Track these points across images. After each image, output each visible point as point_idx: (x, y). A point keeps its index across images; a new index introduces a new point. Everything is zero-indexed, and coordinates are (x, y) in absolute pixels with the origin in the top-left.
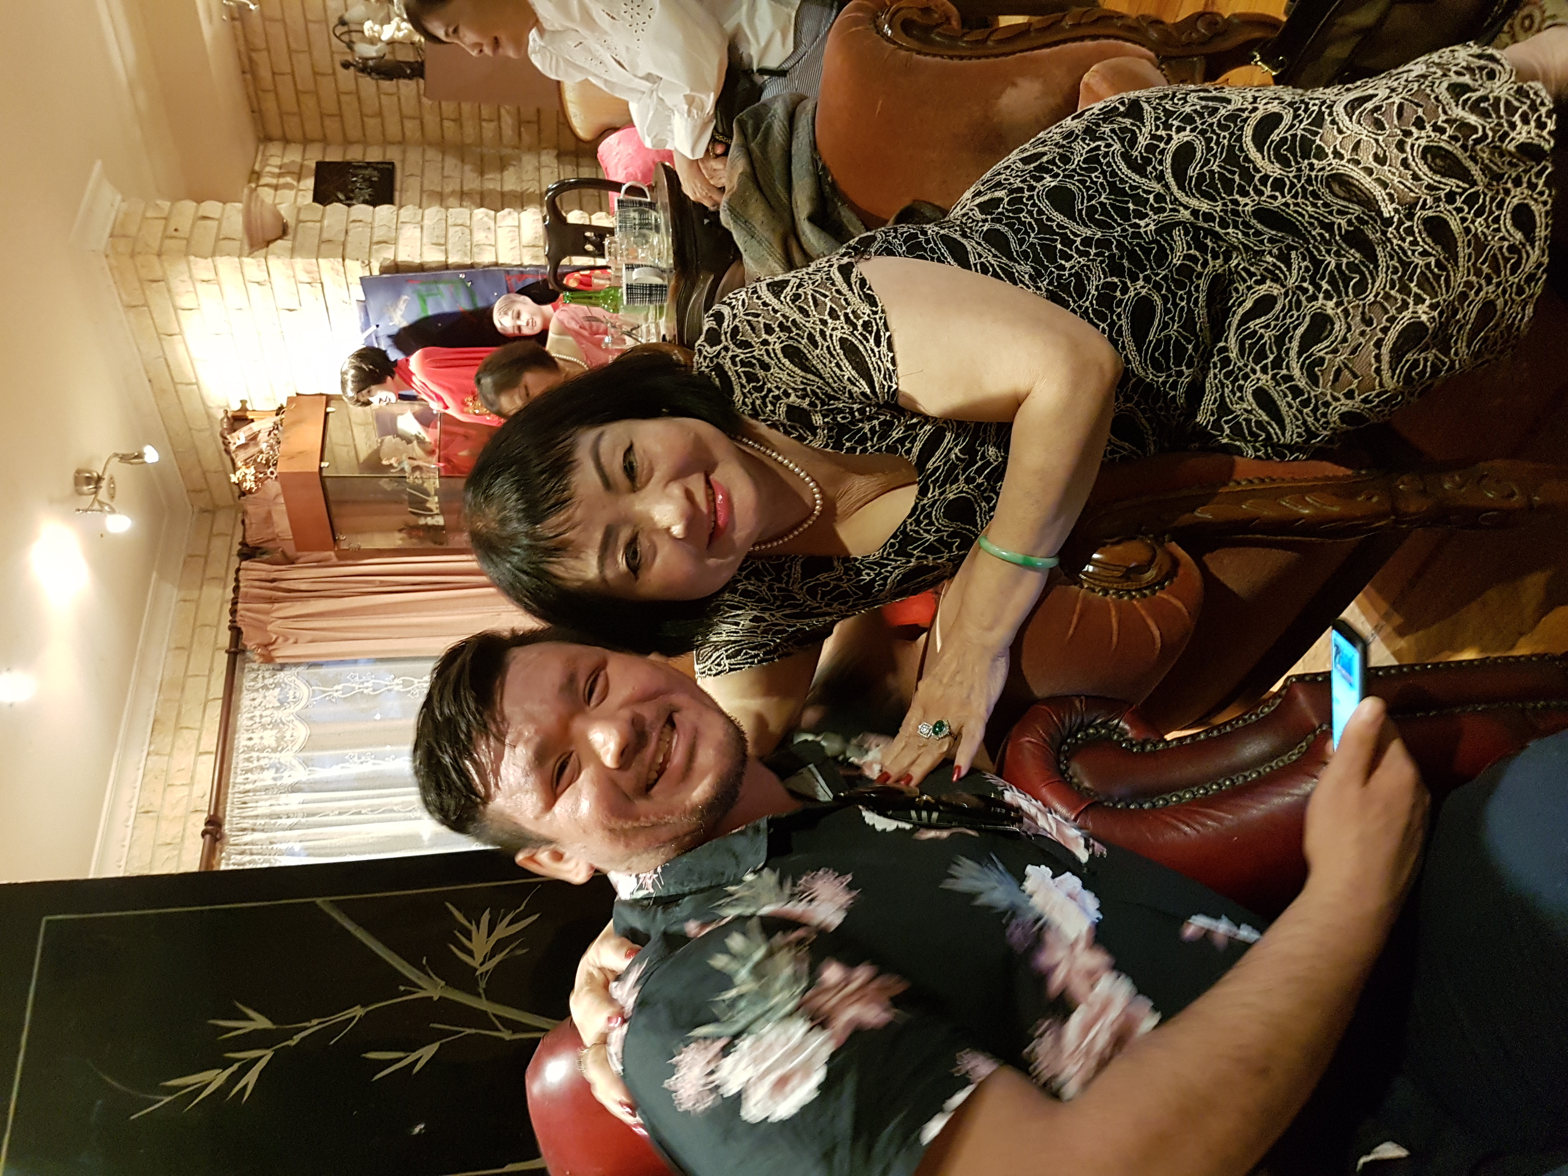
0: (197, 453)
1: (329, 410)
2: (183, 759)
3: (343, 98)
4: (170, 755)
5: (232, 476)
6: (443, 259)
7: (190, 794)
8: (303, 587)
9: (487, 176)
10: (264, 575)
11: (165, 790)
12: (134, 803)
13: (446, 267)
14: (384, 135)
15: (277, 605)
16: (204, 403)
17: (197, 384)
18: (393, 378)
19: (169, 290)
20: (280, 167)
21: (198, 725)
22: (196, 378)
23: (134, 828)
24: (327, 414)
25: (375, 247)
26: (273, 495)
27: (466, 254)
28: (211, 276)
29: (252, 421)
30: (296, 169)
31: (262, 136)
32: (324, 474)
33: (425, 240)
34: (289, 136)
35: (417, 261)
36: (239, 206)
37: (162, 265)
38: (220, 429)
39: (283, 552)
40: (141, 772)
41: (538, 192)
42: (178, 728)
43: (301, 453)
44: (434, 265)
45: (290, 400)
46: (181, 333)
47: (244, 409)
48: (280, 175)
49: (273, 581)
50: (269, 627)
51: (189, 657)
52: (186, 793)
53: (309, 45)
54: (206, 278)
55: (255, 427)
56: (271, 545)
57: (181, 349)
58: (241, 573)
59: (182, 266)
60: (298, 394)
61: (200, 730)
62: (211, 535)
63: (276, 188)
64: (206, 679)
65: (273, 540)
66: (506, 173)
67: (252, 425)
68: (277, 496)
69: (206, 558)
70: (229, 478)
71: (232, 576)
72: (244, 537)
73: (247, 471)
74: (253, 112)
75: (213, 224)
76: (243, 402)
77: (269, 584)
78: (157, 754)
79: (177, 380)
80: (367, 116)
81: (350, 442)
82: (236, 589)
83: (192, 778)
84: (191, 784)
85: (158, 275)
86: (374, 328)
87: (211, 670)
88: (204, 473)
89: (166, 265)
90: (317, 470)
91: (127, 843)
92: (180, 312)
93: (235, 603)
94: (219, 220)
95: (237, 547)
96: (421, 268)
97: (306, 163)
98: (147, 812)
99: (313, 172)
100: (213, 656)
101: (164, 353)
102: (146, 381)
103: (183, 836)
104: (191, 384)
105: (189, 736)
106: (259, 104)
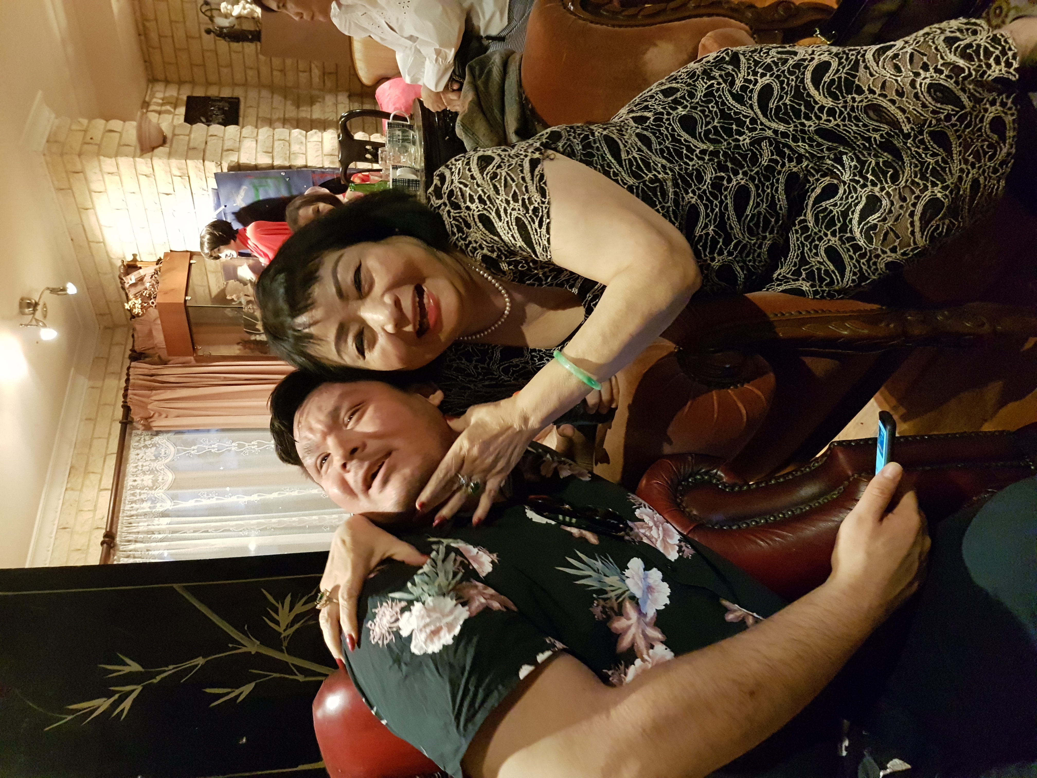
0: (103, 289)
1: (192, 262)
2: (89, 493)
3: (207, 54)
4: (81, 490)
5: (126, 304)
6: (270, 162)
7: (93, 517)
8: (172, 380)
9: (301, 109)
10: (146, 372)
11: (77, 514)
12: (56, 522)
13: (272, 167)
14: (233, 79)
15: (154, 392)
16: (108, 256)
17: (104, 242)
18: (235, 241)
19: (86, 179)
20: (163, 99)
21: (100, 471)
22: (104, 239)
23: (56, 539)
24: (190, 265)
25: (225, 153)
26: (153, 319)
27: (286, 160)
28: (114, 170)
29: (140, 268)
30: (174, 101)
31: (150, 77)
32: (188, 304)
33: (259, 149)
34: (169, 79)
35: (253, 163)
36: (134, 123)
37: (81, 162)
38: (118, 273)
39: (159, 357)
40: (61, 502)
41: (335, 120)
42: (87, 472)
43: (172, 290)
44: (264, 166)
45: (166, 255)
46: (94, 208)
47: (135, 260)
48: (162, 105)
49: (152, 375)
50: (150, 407)
51: (95, 425)
52: (91, 516)
53: (184, 18)
54: (110, 171)
55: (142, 272)
56: (150, 352)
57: (93, 219)
58: (131, 370)
59: (96, 163)
60: (171, 251)
61: (102, 475)
62: (111, 345)
63: (160, 113)
64: (105, 441)
65: (153, 348)
66: (314, 107)
67: (140, 271)
68: (155, 320)
69: (108, 359)
70: (124, 306)
71: (125, 371)
72: (133, 346)
73: (136, 302)
74: (145, 62)
75: (117, 135)
76: (135, 255)
77: (149, 378)
78: (72, 489)
79: (90, 239)
80: (222, 66)
81: (206, 284)
82: (127, 380)
83: (95, 506)
84: (95, 509)
85: (79, 168)
86: (223, 207)
87: (110, 434)
88: (107, 303)
89: (84, 162)
90: (183, 301)
91: (50, 549)
92: (93, 193)
93: (126, 389)
94: (121, 133)
95: (128, 353)
96: (256, 168)
97: (181, 97)
98: (65, 528)
99: (185, 103)
100: (111, 425)
101: (82, 221)
102: (69, 239)
103: (88, 545)
104: (99, 242)
105: (94, 478)
106: (149, 56)
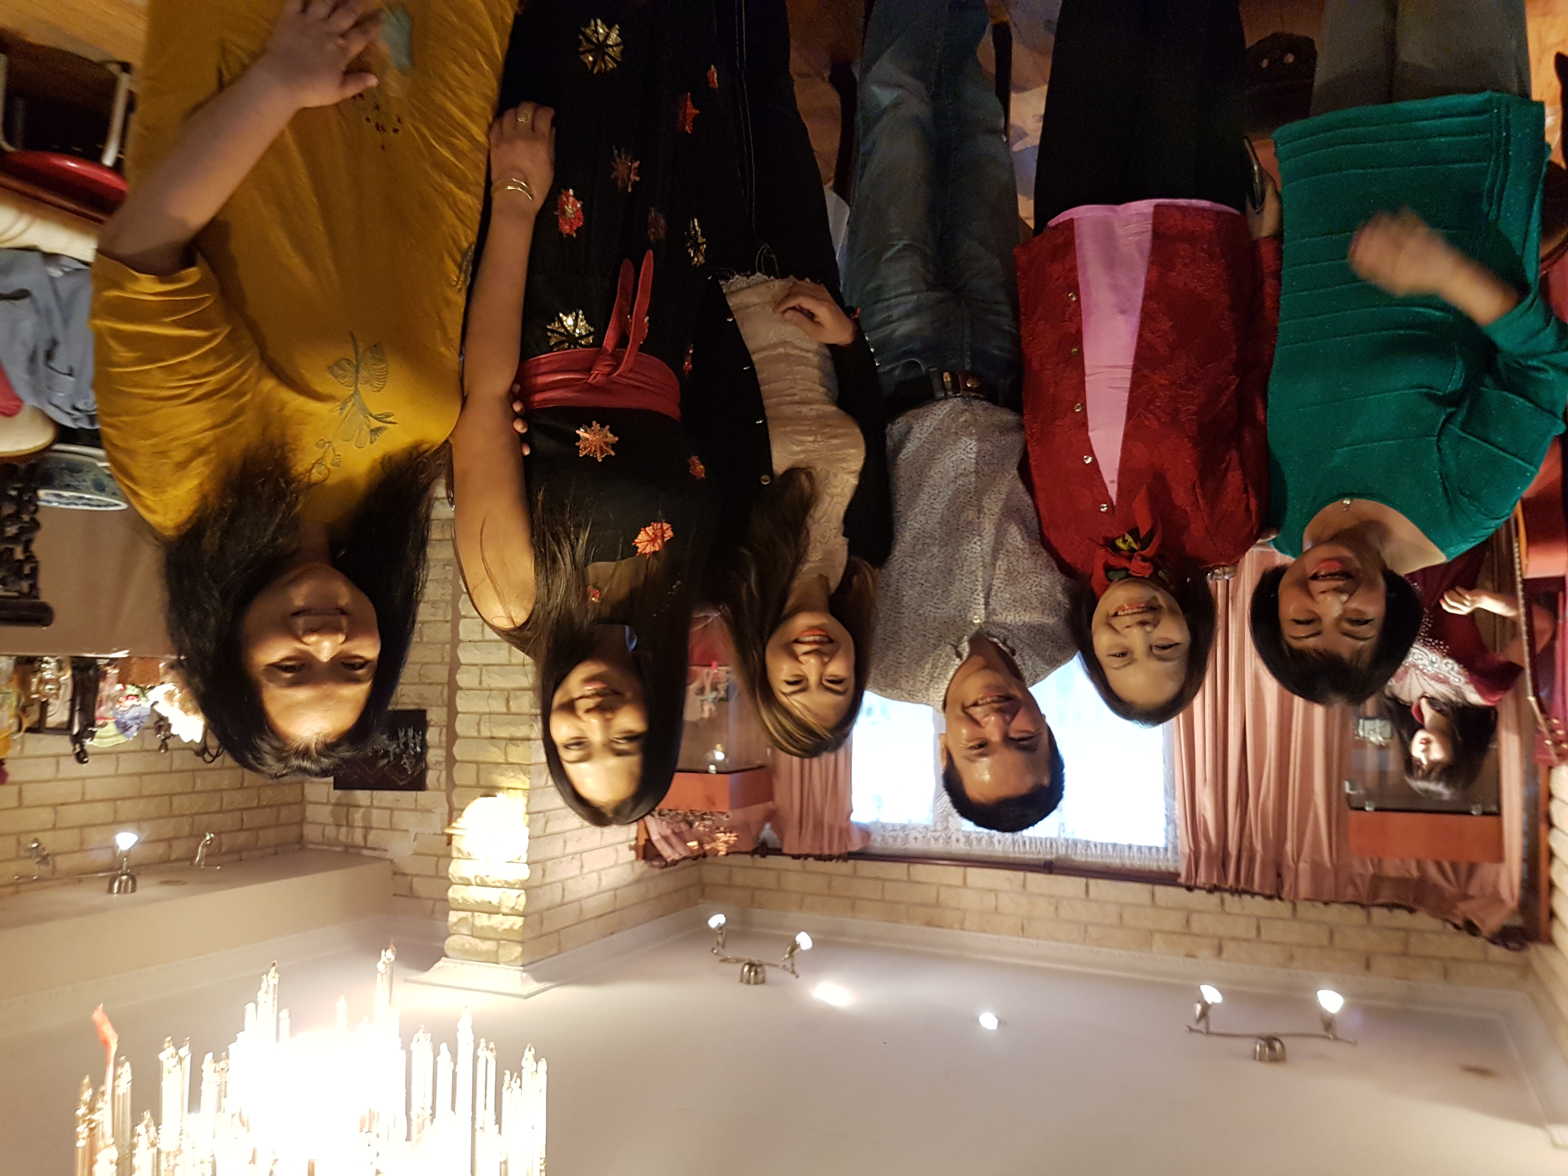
2: (970, 900)
4: (965, 911)
7: (1006, 892)
11: (1001, 914)
12: (1015, 939)
20: (338, 825)
21: (934, 888)
22: (612, 889)
23: (1038, 938)
30: (342, 811)
31: (297, 846)
34: (299, 819)
38: (657, 871)
40: (982, 935)
42: (938, 904)
46: (580, 900)
47: (635, 848)
48: (350, 826)
51: (862, 899)
52: (1005, 895)
58: (797, 853)
61: (940, 885)
63: (367, 828)
64: (886, 883)
67: (654, 839)
69: (755, 890)
71: (799, 861)
74: (276, 853)
76: (630, 848)
78: (962, 921)
79: (613, 907)
83: (990, 891)
84: (995, 891)
87: (877, 878)
91: (1053, 944)
93: (819, 858)
95: (757, 859)
97: (333, 801)
98: (1023, 928)
99: (347, 792)
100: (863, 878)
101: (592, 918)
102: (613, 937)
103: (1051, 896)
104: (615, 895)
105: (946, 896)
106: (269, 847)
